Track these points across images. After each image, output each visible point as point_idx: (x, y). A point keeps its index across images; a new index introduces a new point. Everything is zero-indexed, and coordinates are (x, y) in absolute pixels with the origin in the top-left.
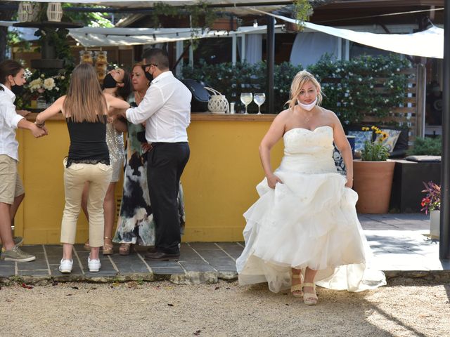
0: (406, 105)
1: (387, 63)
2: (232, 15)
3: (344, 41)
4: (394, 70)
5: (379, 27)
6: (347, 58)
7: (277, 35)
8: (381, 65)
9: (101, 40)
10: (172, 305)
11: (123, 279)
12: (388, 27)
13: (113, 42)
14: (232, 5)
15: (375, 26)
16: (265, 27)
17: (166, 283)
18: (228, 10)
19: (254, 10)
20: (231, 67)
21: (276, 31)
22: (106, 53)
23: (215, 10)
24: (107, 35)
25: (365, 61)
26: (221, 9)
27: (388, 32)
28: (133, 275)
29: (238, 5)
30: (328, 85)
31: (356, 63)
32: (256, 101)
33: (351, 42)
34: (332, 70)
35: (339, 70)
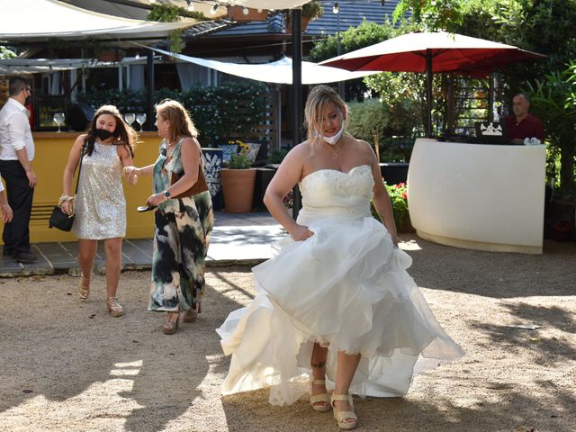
0: (265, 123)
1: (249, 88)
2: (117, 48)
3: (212, 70)
4: (254, 94)
5: (242, 58)
6: (216, 84)
7: (155, 65)
8: (244, 89)
9: (5, 70)
10: (70, 294)
11: (28, 273)
12: (249, 58)
13: (16, 71)
14: (117, 40)
15: (238, 58)
16: (145, 58)
17: (66, 276)
18: (113, 43)
19: (136, 43)
20: (118, 92)
21: (155, 62)
22: (8, 81)
23: (102, 44)
24: (9, 66)
25: (230, 86)
26: (107, 43)
27: (249, 63)
28: (37, 271)
29: (123, 40)
30: (200, 107)
31: (223, 88)
32: (138, 120)
33: (218, 72)
34: (203, 94)
35: (209, 94)
